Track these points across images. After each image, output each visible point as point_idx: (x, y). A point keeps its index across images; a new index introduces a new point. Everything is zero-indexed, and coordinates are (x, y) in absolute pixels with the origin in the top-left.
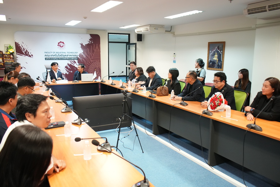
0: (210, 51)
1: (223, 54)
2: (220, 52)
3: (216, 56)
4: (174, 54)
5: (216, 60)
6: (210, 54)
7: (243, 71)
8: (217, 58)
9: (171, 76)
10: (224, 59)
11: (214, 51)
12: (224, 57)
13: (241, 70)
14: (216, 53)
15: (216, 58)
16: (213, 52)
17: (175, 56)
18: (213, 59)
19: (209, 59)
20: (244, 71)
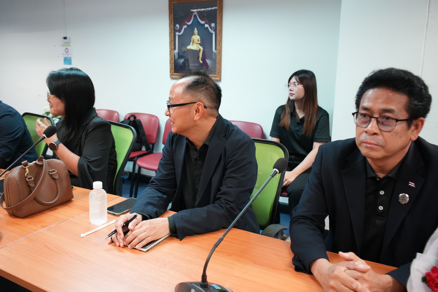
0: (178, 26)
1: (218, 31)
2: (206, 26)
3: (196, 38)
4: (65, 38)
5: (198, 52)
6: (177, 33)
7: (305, 78)
8: (200, 44)
9: (60, 106)
10: (221, 47)
11: (189, 24)
12: (221, 41)
13: (296, 74)
14: (196, 31)
15: (195, 45)
16: (185, 27)
17: (69, 46)
18: (188, 47)
19: (175, 49)
20: (307, 76)
